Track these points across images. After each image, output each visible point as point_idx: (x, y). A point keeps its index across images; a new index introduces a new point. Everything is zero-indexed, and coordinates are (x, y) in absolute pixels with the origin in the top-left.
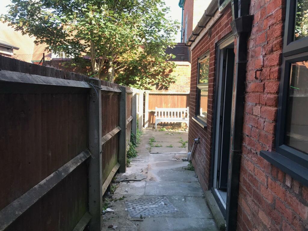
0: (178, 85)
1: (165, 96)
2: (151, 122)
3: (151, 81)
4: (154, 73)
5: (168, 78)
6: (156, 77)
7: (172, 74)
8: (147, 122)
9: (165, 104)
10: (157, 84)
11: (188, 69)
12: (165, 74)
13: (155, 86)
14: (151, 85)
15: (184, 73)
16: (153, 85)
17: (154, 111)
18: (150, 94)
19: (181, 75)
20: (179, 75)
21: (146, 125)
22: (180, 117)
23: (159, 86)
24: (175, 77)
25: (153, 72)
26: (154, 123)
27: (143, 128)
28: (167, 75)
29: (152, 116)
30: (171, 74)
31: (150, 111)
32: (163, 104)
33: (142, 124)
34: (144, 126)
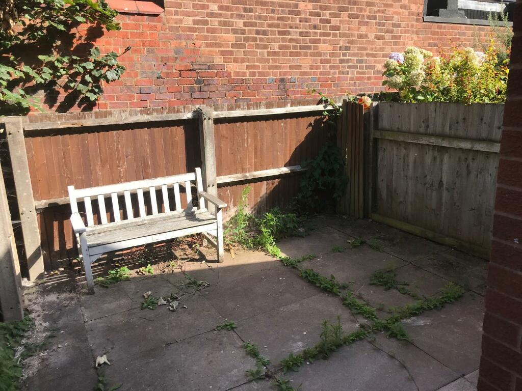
0: (129, 88)
1: (101, 134)
2: (57, 247)
3: (17, 75)
4: (26, 42)
5: (87, 60)
6: (41, 57)
7: (103, 46)
8: (36, 256)
9: (103, 166)
10: (49, 88)
11: (155, 26)
12: (76, 43)
13: (41, 94)
14: (23, 93)
15: (144, 44)
16: (31, 91)
17: (60, 201)
18: (29, 134)
19: (136, 51)
20: (128, 49)
21: (38, 268)
22: (173, 207)
23: (58, 93)
24: (115, 56)
25: (21, 37)
26: (69, 246)
27: (25, 282)
28: (84, 51)
29: (56, 224)
30: (99, 43)
31: (43, 203)
32: (98, 168)
33: (18, 269)
34: (25, 273)
